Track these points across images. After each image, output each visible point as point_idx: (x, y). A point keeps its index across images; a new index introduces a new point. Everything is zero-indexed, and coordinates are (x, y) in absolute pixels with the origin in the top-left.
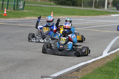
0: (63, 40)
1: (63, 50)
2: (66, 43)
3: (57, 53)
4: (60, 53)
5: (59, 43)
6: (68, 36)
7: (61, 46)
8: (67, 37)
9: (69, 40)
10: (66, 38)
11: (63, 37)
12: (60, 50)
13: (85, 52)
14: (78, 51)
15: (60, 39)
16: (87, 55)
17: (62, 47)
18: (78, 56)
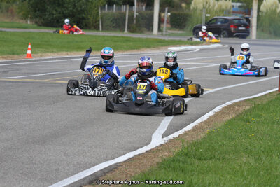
0: (142, 87)
1: (142, 104)
2: (147, 93)
3: (132, 111)
4: (138, 109)
6: (150, 81)
7: (138, 98)
8: (148, 82)
9: (152, 87)
10: (146, 84)
12: (138, 104)
13: (180, 108)
14: (169, 106)
15: (136, 85)
16: (182, 113)
17: (141, 99)
18: (168, 115)
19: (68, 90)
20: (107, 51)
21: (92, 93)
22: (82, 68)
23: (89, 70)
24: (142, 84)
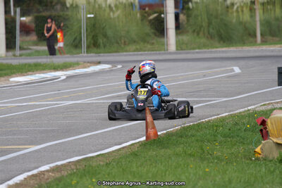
0: (143, 93)
1: (143, 110)
3: (134, 117)
4: (139, 116)
5: (136, 99)
10: (146, 89)
11: (142, 88)
12: (140, 110)
14: (171, 110)
15: (137, 92)
17: (142, 104)
18: (170, 118)
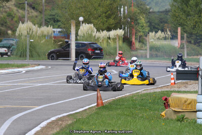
1: (101, 86)
3: (96, 89)
5: (98, 81)
8: (104, 75)
9: (106, 77)
13: (120, 87)
15: (98, 77)
16: (121, 90)
19: (67, 81)
20: (86, 61)
21: (80, 82)
22: (74, 69)
23: (78, 70)
24: (101, 76)
